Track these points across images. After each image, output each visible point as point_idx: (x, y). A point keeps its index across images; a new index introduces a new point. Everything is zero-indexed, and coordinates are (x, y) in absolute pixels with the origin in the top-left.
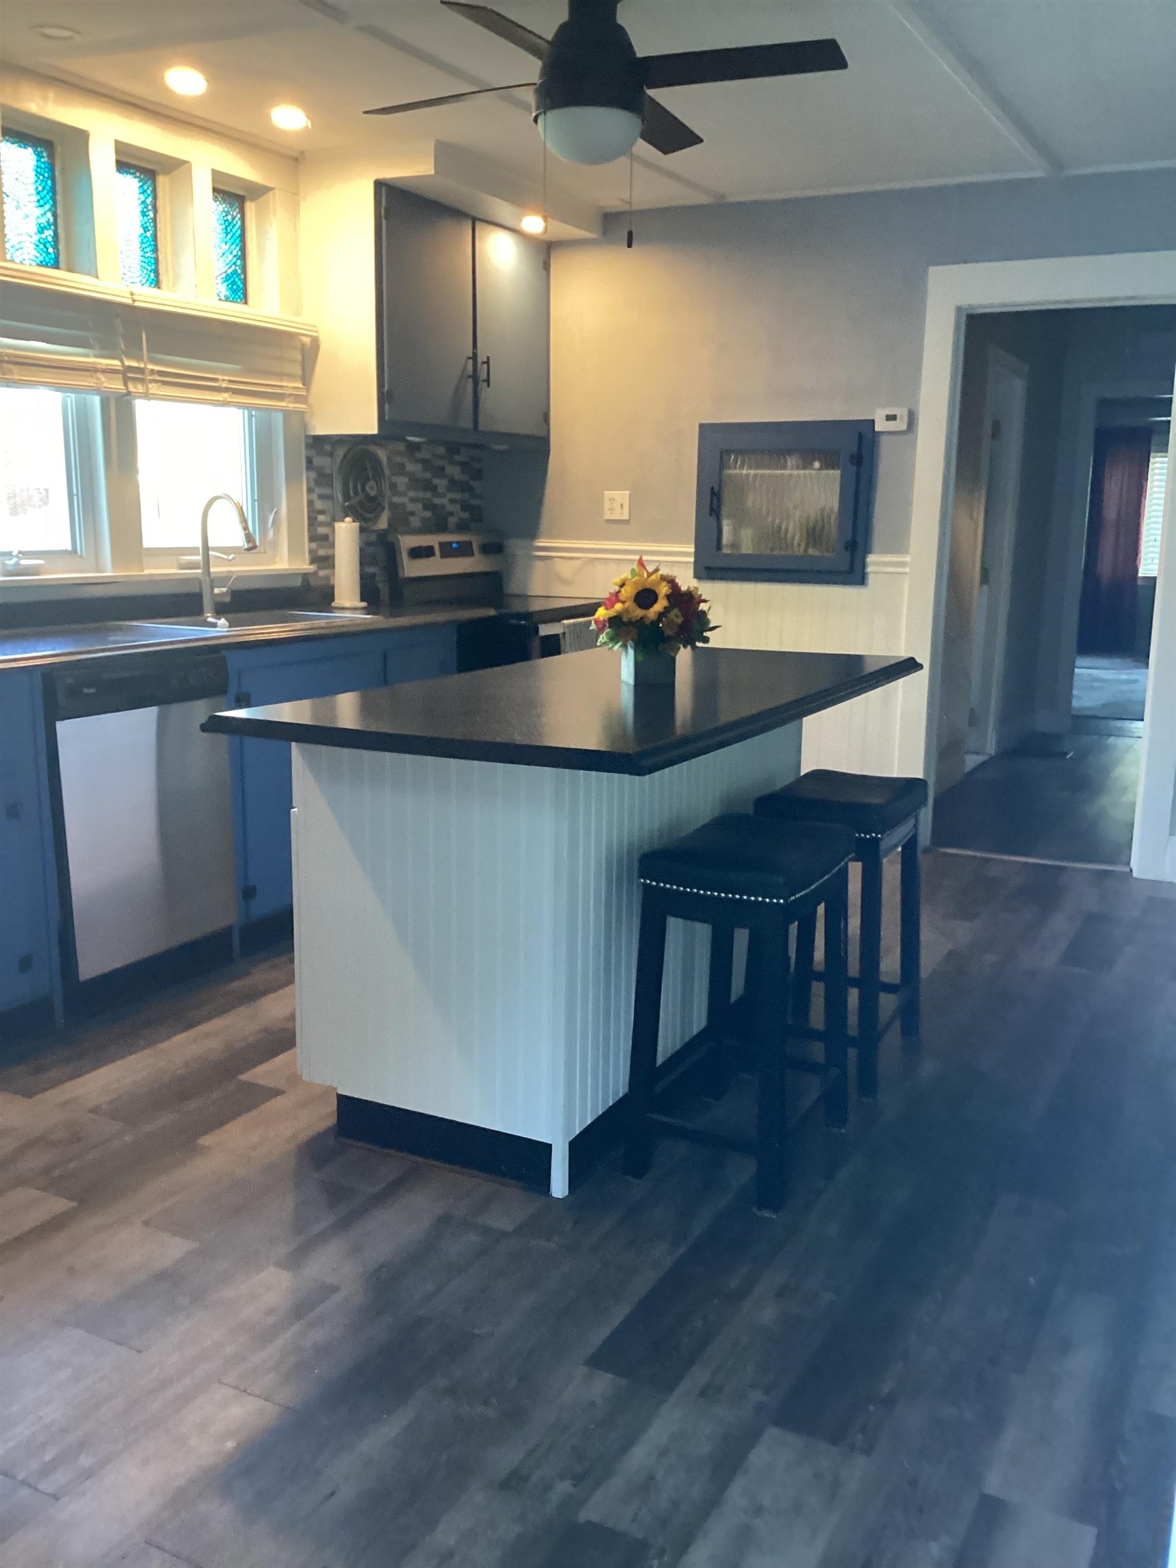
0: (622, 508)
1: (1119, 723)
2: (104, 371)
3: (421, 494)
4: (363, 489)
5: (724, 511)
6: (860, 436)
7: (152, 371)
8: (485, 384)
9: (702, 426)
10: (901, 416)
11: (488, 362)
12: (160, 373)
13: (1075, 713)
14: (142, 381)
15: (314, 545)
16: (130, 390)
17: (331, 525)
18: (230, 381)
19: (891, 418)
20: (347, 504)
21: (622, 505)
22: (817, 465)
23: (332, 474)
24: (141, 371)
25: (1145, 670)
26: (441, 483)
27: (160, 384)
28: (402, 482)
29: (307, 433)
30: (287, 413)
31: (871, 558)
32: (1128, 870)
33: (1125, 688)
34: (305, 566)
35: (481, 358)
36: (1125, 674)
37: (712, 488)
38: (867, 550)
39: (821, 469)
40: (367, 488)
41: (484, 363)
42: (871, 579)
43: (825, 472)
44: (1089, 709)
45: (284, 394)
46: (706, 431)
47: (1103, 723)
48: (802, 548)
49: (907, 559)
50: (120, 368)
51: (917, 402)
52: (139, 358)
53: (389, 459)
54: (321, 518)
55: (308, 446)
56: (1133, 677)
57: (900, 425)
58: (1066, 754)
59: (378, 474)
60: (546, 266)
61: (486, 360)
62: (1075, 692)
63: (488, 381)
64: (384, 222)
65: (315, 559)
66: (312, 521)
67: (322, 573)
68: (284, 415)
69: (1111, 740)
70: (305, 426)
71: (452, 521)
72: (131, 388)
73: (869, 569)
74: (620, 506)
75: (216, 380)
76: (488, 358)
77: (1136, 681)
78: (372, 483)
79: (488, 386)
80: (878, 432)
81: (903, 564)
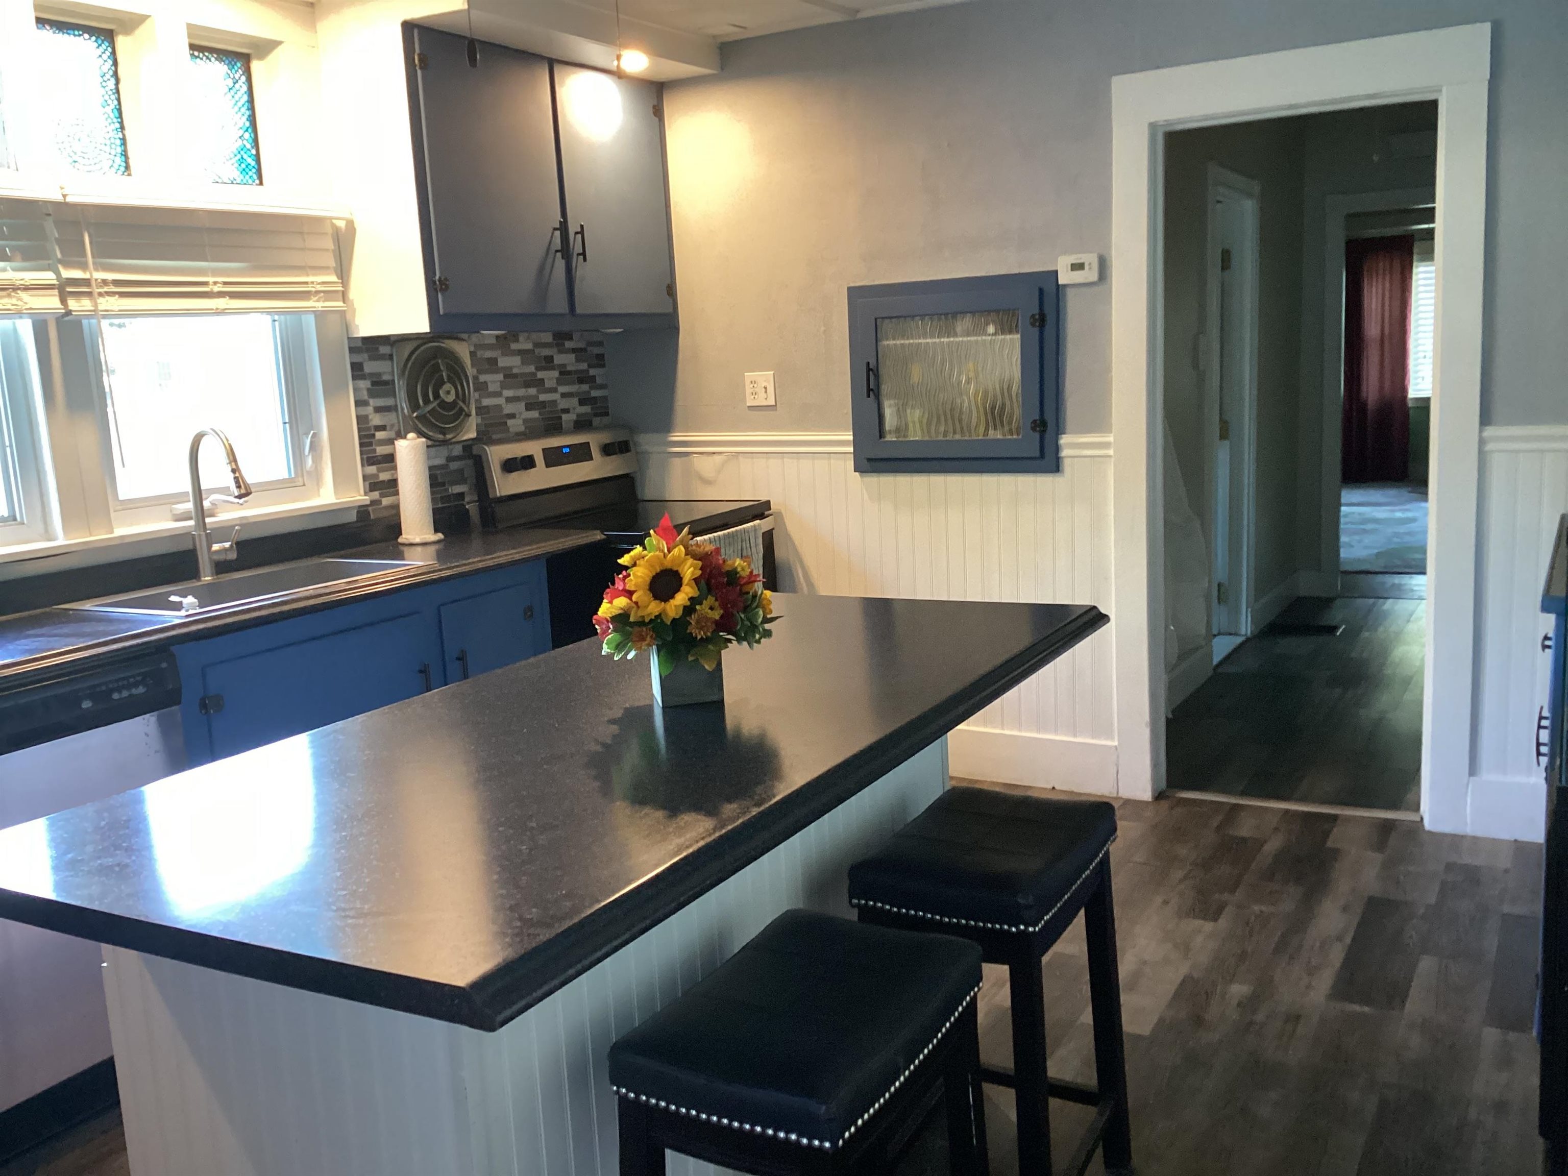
0: (766, 392)
1: (1397, 579)
2: (26, 288)
3: (521, 392)
4: (437, 396)
5: (885, 388)
6: (1041, 291)
7: (105, 282)
8: (581, 257)
9: (850, 289)
10: (1090, 264)
11: (582, 232)
12: (116, 283)
13: (1344, 568)
14: (89, 294)
15: (372, 469)
16: (70, 308)
17: (391, 442)
18: (225, 283)
19: (1078, 267)
20: (415, 415)
21: (765, 388)
22: (991, 329)
23: (393, 381)
24: (87, 282)
25: (1423, 504)
26: (550, 377)
27: (117, 296)
28: (493, 380)
29: (350, 336)
30: (320, 316)
31: (1064, 440)
32: (1419, 819)
33: (1402, 529)
34: (358, 496)
35: (573, 228)
36: (1400, 510)
37: (868, 363)
38: (1059, 430)
39: (995, 334)
40: (441, 393)
41: (577, 233)
42: (1067, 464)
43: (1001, 337)
44: (1359, 560)
45: (309, 292)
46: (856, 294)
47: (1380, 578)
48: (982, 429)
49: (1110, 438)
50: (55, 282)
51: (1109, 247)
52: (84, 266)
53: (473, 354)
54: (380, 435)
55: (352, 350)
56: (1410, 515)
57: (1090, 275)
58: (1335, 628)
59: (457, 373)
60: (658, 112)
61: (579, 230)
62: (1344, 539)
63: (584, 254)
64: (419, 72)
65: (373, 485)
66: (366, 440)
67: (386, 501)
68: (316, 317)
69: (1389, 604)
70: (347, 327)
71: (568, 419)
72: (73, 304)
73: (1065, 453)
74: (764, 390)
75: (205, 284)
76: (582, 226)
77: (1414, 520)
78: (447, 386)
79: (585, 260)
80: (1065, 286)
81: (1106, 445)
